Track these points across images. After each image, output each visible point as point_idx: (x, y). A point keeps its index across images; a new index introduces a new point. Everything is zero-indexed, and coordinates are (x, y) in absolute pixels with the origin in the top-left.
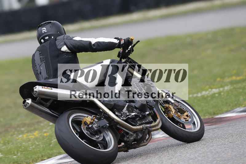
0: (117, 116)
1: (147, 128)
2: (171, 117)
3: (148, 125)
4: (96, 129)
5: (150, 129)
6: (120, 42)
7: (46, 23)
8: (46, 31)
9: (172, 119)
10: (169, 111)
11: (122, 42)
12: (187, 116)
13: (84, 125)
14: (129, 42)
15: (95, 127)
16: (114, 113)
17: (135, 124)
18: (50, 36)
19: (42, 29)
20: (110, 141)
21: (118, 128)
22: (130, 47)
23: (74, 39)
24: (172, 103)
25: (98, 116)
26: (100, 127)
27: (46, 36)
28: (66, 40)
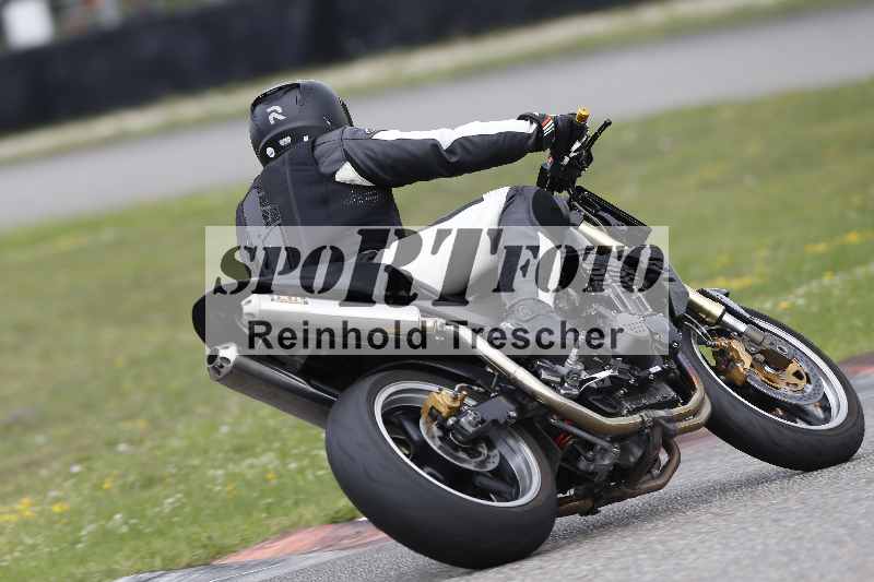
0: (547, 383)
1: (656, 422)
2: (739, 384)
3: (662, 413)
4: (471, 430)
5: (670, 426)
6: (540, 129)
7: (280, 88)
8: (281, 118)
9: (745, 389)
10: (732, 360)
11: (548, 128)
12: (798, 375)
13: (429, 419)
14: (571, 128)
15: (469, 422)
16: (537, 375)
17: (613, 411)
18: (296, 135)
19: (269, 110)
20: (525, 472)
21: (554, 426)
22: (577, 145)
23: (377, 136)
24: (740, 334)
25: (479, 386)
26: (485, 424)
27: (283, 135)
28: (352, 143)
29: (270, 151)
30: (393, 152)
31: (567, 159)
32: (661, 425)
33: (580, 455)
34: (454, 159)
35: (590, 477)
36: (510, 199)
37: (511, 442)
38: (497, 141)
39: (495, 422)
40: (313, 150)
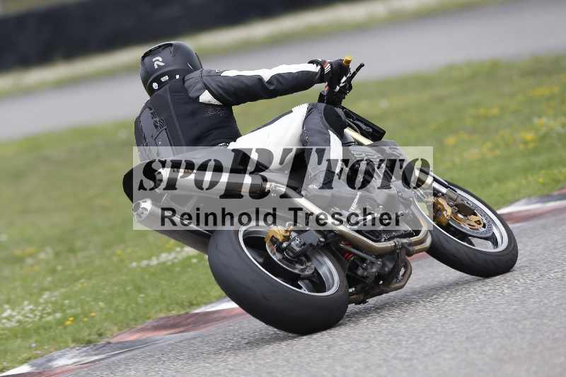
1: (403, 245)
2: (444, 224)
3: (405, 241)
4: (298, 249)
5: (411, 248)
6: (322, 69)
7: (160, 47)
8: (163, 64)
9: (448, 228)
10: (440, 210)
11: (327, 68)
13: (271, 244)
14: (341, 69)
15: (297, 245)
17: (378, 240)
18: (171, 74)
19: (154, 60)
21: (342, 249)
23: (224, 74)
24: (443, 195)
26: (306, 246)
27: (163, 75)
28: (208, 78)
29: (155, 86)
30: (235, 84)
31: (338, 88)
32: (405, 248)
33: (358, 266)
34: (272, 88)
35: (364, 280)
36: (309, 112)
37: (319, 258)
38: (298, 77)
39: (311, 245)
40: (184, 83)
